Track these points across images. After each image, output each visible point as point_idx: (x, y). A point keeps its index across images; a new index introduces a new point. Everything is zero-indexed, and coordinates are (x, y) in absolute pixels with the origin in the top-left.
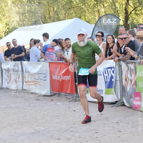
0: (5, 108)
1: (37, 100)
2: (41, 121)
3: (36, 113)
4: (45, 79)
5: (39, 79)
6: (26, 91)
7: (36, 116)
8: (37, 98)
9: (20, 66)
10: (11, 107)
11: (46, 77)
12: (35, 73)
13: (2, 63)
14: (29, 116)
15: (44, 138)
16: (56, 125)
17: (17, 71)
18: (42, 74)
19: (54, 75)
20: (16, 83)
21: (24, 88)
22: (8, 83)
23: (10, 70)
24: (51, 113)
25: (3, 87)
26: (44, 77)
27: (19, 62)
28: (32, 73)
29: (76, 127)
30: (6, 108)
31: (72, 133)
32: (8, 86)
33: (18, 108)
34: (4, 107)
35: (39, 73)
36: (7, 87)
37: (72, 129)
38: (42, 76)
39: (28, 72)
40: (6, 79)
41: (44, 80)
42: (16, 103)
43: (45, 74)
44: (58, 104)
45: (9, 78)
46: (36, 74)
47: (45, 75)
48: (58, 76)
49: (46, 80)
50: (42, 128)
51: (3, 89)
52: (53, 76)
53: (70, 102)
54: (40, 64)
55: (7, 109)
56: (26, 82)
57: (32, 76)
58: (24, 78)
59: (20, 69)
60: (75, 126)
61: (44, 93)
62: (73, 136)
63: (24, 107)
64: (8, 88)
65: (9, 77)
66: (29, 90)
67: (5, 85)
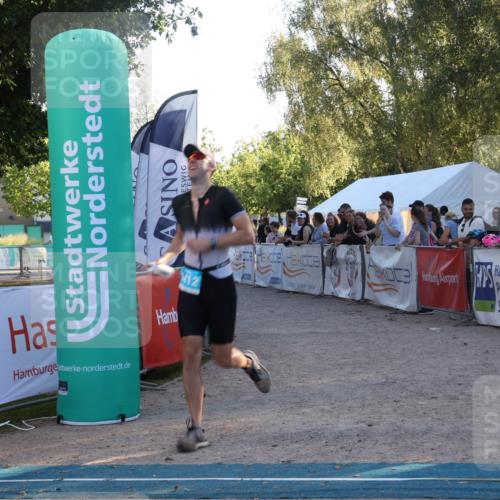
0: (329, 333)
1: (391, 320)
2: (398, 362)
4: (407, 280)
5: (394, 280)
8: (391, 317)
9: (359, 254)
10: (340, 333)
11: (408, 276)
12: (387, 268)
13: (324, 247)
15: (404, 394)
16: (428, 370)
17: (353, 263)
18: (401, 269)
19: (426, 273)
20: (351, 285)
21: (366, 297)
22: (335, 287)
24: (419, 347)
25: (326, 293)
26: (406, 276)
27: (358, 246)
28: (383, 268)
29: (468, 376)
30: (331, 334)
31: (461, 387)
32: (334, 292)
34: (327, 331)
35: (396, 269)
37: (460, 380)
38: (401, 275)
39: (375, 266)
40: (332, 279)
41: (405, 282)
42: (350, 324)
43: (407, 270)
44: (433, 329)
45: (337, 277)
46: (390, 269)
47: (406, 273)
48: (432, 274)
49: (409, 283)
50: (401, 376)
51: (325, 298)
52: (423, 275)
53: (457, 326)
56: (370, 285)
58: (367, 279)
59: (359, 260)
60: (467, 373)
61: (402, 307)
62: (461, 394)
64: (335, 295)
65: (337, 274)
67: (329, 290)
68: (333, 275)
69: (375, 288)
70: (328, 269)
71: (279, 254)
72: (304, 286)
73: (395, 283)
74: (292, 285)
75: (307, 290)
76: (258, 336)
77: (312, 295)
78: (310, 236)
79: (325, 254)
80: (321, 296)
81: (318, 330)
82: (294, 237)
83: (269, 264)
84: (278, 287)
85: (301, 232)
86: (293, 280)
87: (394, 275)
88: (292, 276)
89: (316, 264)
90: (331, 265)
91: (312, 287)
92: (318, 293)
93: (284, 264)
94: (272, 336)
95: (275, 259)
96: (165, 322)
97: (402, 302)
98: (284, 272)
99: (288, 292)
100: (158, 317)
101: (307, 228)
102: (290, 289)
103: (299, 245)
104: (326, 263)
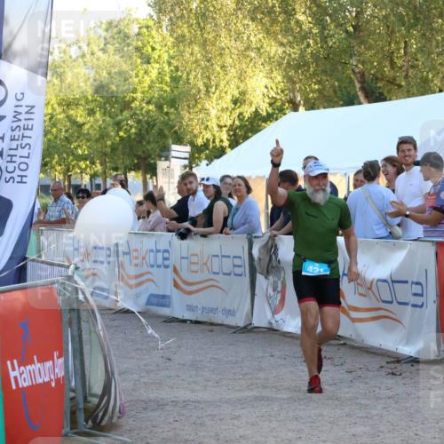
1: (393, 374)
3: (411, 424)
4: (418, 301)
5: (391, 302)
6: (342, 342)
7: (417, 435)
8: (392, 369)
11: (422, 295)
12: (379, 280)
13: (254, 240)
14: (389, 432)
18: (406, 282)
22: (275, 312)
23: (282, 265)
25: (256, 323)
26: (415, 295)
28: (371, 279)
30: (295, 401)
32: (273, 322)
33: (336, 402)
34: (285, 396)
35: (394, 281)
36: (271, 323)
40: (268, 298)
41: (414, 306)
43: (417, 283)
45: (279, 295)
46: (385, 281)
47: (417, 289)
49: (421, 306)
51: (255, 332)
54: (401, 247)
55: (301, 405)
57: (370, 289)
61: (408, 350)
63: (358, 401)
64: (276, 328)
65: (279, 289)
66: (354, 337)
67: (262, 317)
68: (271, 291)
69: (354, 315)
70: (260, 278)
71: (166, 251)
72: (213, 310)
73: (394, 307)
74: (190, 308)
75: (219, 318)
76: (160, 405)
77: (230, 327)
78: (226, 219)
79: (255, 252)
80: (248, 329)
81: (266, 393)
82: (194, 222)
83: (145, 269)
84: (166, 311)
85: (209, 212)
86: (192, 299)
87: (393, 292)
88: (190, 293)
89: (238, 271)
90: (267, 274)
91: (230, 313)
92: (241, 324)
93: (175, 270)
94: (186, 403)
95: (160, 261)
96: (24, 384)
97: (408, 342)
98: (176, 285)
99: (184, 321)
100: (12, 374)
101: (220, 205)
102: (187, 316)
103: (204, 236)
104: (258, 268)
